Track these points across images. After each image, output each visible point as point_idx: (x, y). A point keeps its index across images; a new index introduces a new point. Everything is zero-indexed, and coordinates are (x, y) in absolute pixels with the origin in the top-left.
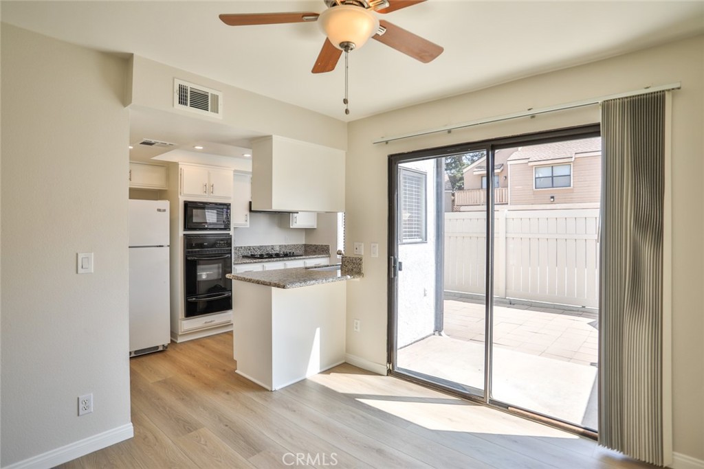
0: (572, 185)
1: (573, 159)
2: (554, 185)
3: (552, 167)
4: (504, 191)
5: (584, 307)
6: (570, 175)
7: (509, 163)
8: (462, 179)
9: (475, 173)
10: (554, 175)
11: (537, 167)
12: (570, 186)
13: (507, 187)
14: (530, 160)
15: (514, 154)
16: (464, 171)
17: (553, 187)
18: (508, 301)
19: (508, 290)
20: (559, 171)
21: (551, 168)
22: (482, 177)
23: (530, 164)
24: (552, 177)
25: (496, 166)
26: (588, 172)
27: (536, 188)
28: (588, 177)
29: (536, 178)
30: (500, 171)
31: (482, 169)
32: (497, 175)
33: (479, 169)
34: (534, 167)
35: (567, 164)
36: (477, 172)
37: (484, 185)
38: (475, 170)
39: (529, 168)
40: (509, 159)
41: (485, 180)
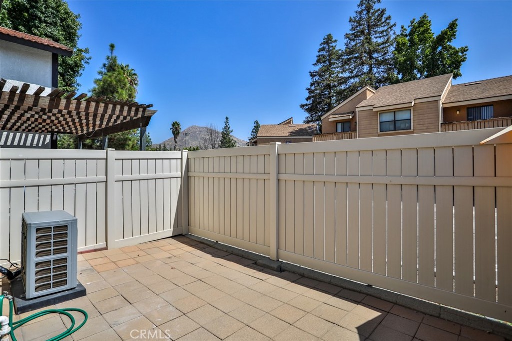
0: (412, 128)
1: (413, 104)
2: (397, 129)
3: (395, 112)
4: (353, 134)
5: (370, 286)
6: (411, 119)
7: (357, 110)
9: (330, 120)
10: (396, 119)
11: (382, 112)
12: (411, 129)
13: (356, 131)
14: (374, 107)
15: (362, 102)
16: (323, 118)
17: (395, 130)
19: (280, 250)
20: (402, 116)
21: (393, 114)
22: (337, 123)
23: (375, 110)
24: (395, 121)
25: (348, 113)
26: (426, 115)
27: (381, 131)
28: (427, 120)
29: (380, 123)
30: (351, 117)
31: (337, 116)
32: (349, 121)
33: (334, 116)
34: (379, 113)
35: (408, 109)
36: (332, 119)
37: (340, 130)
38: (331, 117)
39: (374, 113)
40: (357, 106)
41: (340, 126)
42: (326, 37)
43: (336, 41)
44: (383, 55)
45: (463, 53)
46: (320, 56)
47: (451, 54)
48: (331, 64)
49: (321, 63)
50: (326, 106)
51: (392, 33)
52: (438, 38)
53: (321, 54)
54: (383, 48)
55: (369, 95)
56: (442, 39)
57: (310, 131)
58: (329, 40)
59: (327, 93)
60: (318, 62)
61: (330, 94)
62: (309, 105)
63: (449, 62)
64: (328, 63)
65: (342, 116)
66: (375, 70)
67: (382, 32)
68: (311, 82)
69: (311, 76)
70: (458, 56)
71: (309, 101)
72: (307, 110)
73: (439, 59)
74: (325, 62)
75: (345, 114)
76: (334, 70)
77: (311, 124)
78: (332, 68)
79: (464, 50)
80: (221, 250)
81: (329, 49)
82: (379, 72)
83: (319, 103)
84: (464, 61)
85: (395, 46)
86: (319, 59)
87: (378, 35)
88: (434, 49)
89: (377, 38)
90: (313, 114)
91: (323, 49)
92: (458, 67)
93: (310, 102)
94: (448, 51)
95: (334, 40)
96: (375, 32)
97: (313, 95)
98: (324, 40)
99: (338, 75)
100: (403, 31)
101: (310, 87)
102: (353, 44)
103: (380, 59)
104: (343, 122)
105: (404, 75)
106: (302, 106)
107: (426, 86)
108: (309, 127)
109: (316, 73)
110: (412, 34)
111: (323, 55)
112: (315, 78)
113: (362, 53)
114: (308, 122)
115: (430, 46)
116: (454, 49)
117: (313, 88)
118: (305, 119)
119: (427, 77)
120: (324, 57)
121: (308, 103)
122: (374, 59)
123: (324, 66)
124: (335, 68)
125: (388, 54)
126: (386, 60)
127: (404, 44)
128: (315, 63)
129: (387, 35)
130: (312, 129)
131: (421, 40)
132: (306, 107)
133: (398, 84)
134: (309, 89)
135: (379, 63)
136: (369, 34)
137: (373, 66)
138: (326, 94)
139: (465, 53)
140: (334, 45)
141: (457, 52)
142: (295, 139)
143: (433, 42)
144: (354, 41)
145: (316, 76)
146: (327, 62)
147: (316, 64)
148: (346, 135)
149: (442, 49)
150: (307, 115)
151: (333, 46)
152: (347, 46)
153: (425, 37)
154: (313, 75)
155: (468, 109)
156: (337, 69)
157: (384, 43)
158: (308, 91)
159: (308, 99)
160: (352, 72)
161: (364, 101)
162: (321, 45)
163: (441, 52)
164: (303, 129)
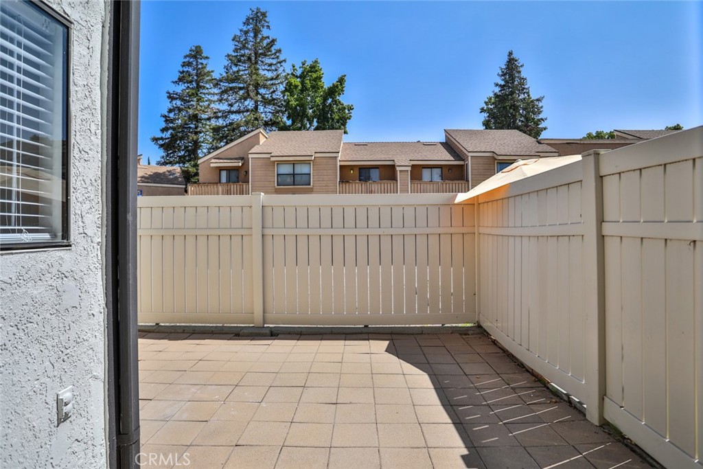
0: (312, 184)
1: (313, 158)
2: (296, 183)
3: (294, 164)
4: (244, 186)
5: (366, 326)
6: (310, 174)
7: (250, 156)
8: (197, 174)
9: (212, 165)
10: (295, 173)
11: (280, 163)
12: (310, 185)
13: (249, 182)
14: (272, 155)
15: (255, 147)
16: (199, 162)
17: (294, 185)
18: (268, 331)
19: (267, 315)
20: (300, 169)
21: (292, 166)
22: (220, 170)
23: (272, 159)
24: (294, 175)
25: (236, 159)
26: (325, 171)
27: (278, 185)
28: (325, 177)
29: (278, 175)
30: (240, 165)
31: (221, 161)
32: (237, 169)
33: (217, 161)
34: (276, 163)
35: (307, 162)
36: (215, 164)
37: (224, 179)
38: (213, 161)
39: (270, 163)
40: (250, 152)
41: (224, 174)
42: (194, 48)
43: (207, 58)
44: (271, 93)
45: (349, 110)
46: (183, 72)
47: (339, 110)
48: (199, 87)
49: (184, 83)
50: (190, 144)
51: (281, 69)
52: (330, 89)
53: (185, 70)
54: (272, 84)
55: (262, 140)
56: (333, 91)
57: (171, 177)
58: (197, 53)
59: (192, 126)
60: (181, 80)
61: (196, 128)
62: (166, 139)
63: (337, 117)
64: (195, 85)
65: (228, 161)
66: (261, 109)
67: (270, 65)
68: (170, 107)
69: (169, 97)
70: (345, 113)
71: (165, 133)
72: (161, 146)
73: (328, 111)
74: (191, 82)
75: (231, 159)
76: (203, 96)
77: (169, 168)
78: (201, 93)
79: (350, 108)
80: (171, 333)
81: (197, 65)
82: (265, 113)
83: (182, 139)
84: (350, 119)
85: (284, 85)
86: (183, 77)
87: (266, 67)
88: (325, 99)
89: (264, 70)
90: (169, 152)
91: (189, 64)
92: (344, 124)
93: (168, 134)
94: (337, 105)
95: (204, 55)
96: (262, 62)
97: (171, 125)
98: (191, 51)
99: (209, 105)
100: (294, 70)
101: (166, 114)
102: (235, 69)
103: (266, 96)
104: (229, 170)
105: (294, 122)
106: (155, 140)
107: (321, 139)
108: (169, 172)
109: (176, 94)
110: (302, 77)
111: (188, 71)
112: (174, 102)
113: (250, 84)
114: (165, 164)
115: (321, 96)
116: (342, 105)
117: (172, 115)
118: (159, 159)
119: (317, 129)
120: (189, 75)
121: (164, 136)
122: (261, 95)
123: (188, 87)
124: (204, 94)
125: (276, 93)
126: (274, 99)
127: (296, 87)
128: (176, 80)
129: (276, 70)
130: (174, 174)
131: (313, 87)
132: (161, 142)
133: (288, 132)
134: (165, 116)
135: (267, 102)
136: (256, 63)
137: (259, 103)
138: (190, 128)
139: (351, 111)
140: (204, 62)
141: (345, 108)
142: (150, 186)
143: (324, 91)
144: (236, 65)
145: (176, 99)
146: (194, 83)
147: (176, 82)
148: (235, 186)
149: (332, 101)
150: (162, 153)
151: (202, 64)
152: (227, 69)
153: (317, 84)
154: (171, 97)
155: (360, 168)
156: (207, 96)
157: (272, 79)
158: (164, 119)
159: (163, 130)
160: (231, 105)
161: (257, 146)
162: (185, 57)
163: (330, 104)
164: (160, 173)
